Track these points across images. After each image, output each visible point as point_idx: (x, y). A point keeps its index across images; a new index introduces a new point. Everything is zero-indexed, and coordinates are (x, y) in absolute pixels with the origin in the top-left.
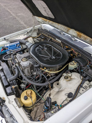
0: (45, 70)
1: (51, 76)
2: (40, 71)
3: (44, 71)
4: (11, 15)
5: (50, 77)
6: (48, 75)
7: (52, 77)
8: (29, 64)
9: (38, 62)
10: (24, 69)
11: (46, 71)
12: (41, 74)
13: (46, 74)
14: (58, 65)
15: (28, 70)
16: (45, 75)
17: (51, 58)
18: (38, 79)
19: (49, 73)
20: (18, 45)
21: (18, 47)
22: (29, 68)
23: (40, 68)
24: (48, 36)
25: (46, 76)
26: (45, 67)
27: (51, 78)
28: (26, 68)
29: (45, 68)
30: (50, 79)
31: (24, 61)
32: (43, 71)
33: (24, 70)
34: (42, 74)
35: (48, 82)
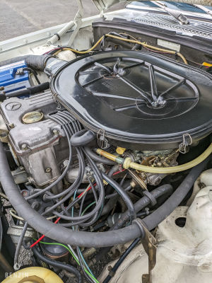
0: (120, 160)
1: (151, 188)
2: (96, 162)
3: (116, 163)
4: (30, 25)
5: (147, 193)
6: (133, 184)
7: (157, 193)
8: (47, 132)
9: (85, 124)
10: (26, 155)
11: (128, 163)
12: (102, 179)
13: (124, 177)
14: (185, 133)
15: (44, 161)
16: (118, 181)
17: (145, 105)
18: (90, 198)
19: (138, 173)
20: (20, 70)
21: (18, 78)
22: (49, 153)
23: (99, 151)
24: (129, 38)
25: (123, 187)
26: (122, 144)
27: (151, 196)
28: (32, 152)
29: (120, 151)
30: (144, 201)
31: (30, 120)
32: (109, 166)
33: (23, 160)
34: (108, 180)
35: (138, 221)
